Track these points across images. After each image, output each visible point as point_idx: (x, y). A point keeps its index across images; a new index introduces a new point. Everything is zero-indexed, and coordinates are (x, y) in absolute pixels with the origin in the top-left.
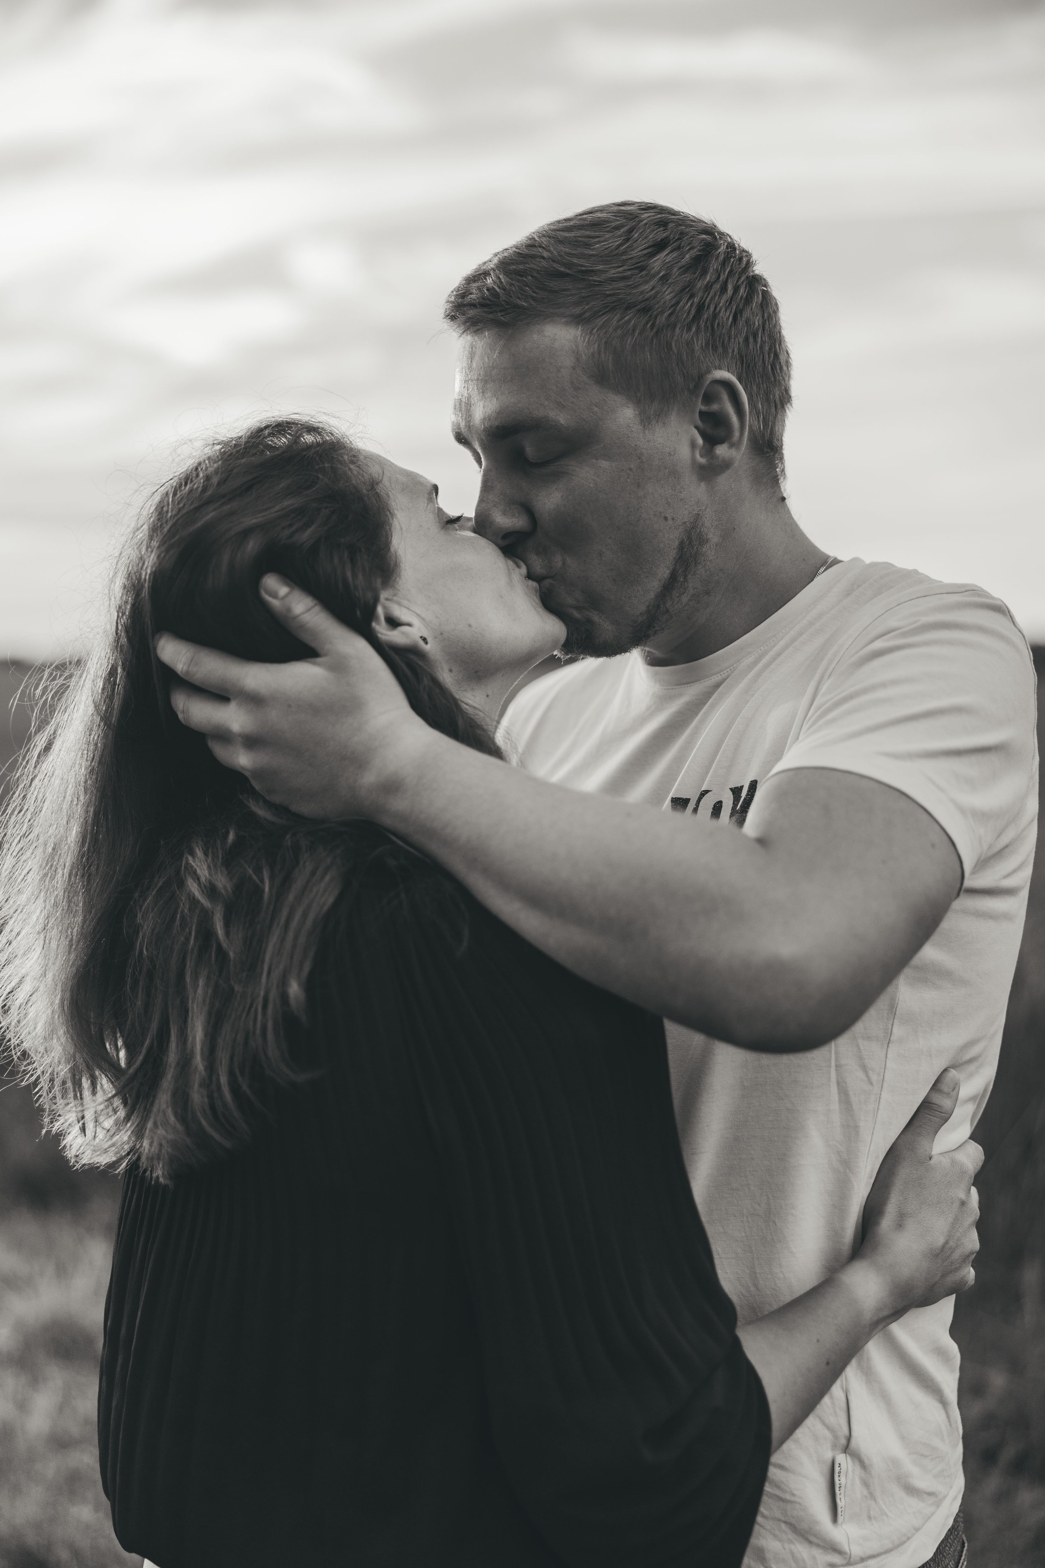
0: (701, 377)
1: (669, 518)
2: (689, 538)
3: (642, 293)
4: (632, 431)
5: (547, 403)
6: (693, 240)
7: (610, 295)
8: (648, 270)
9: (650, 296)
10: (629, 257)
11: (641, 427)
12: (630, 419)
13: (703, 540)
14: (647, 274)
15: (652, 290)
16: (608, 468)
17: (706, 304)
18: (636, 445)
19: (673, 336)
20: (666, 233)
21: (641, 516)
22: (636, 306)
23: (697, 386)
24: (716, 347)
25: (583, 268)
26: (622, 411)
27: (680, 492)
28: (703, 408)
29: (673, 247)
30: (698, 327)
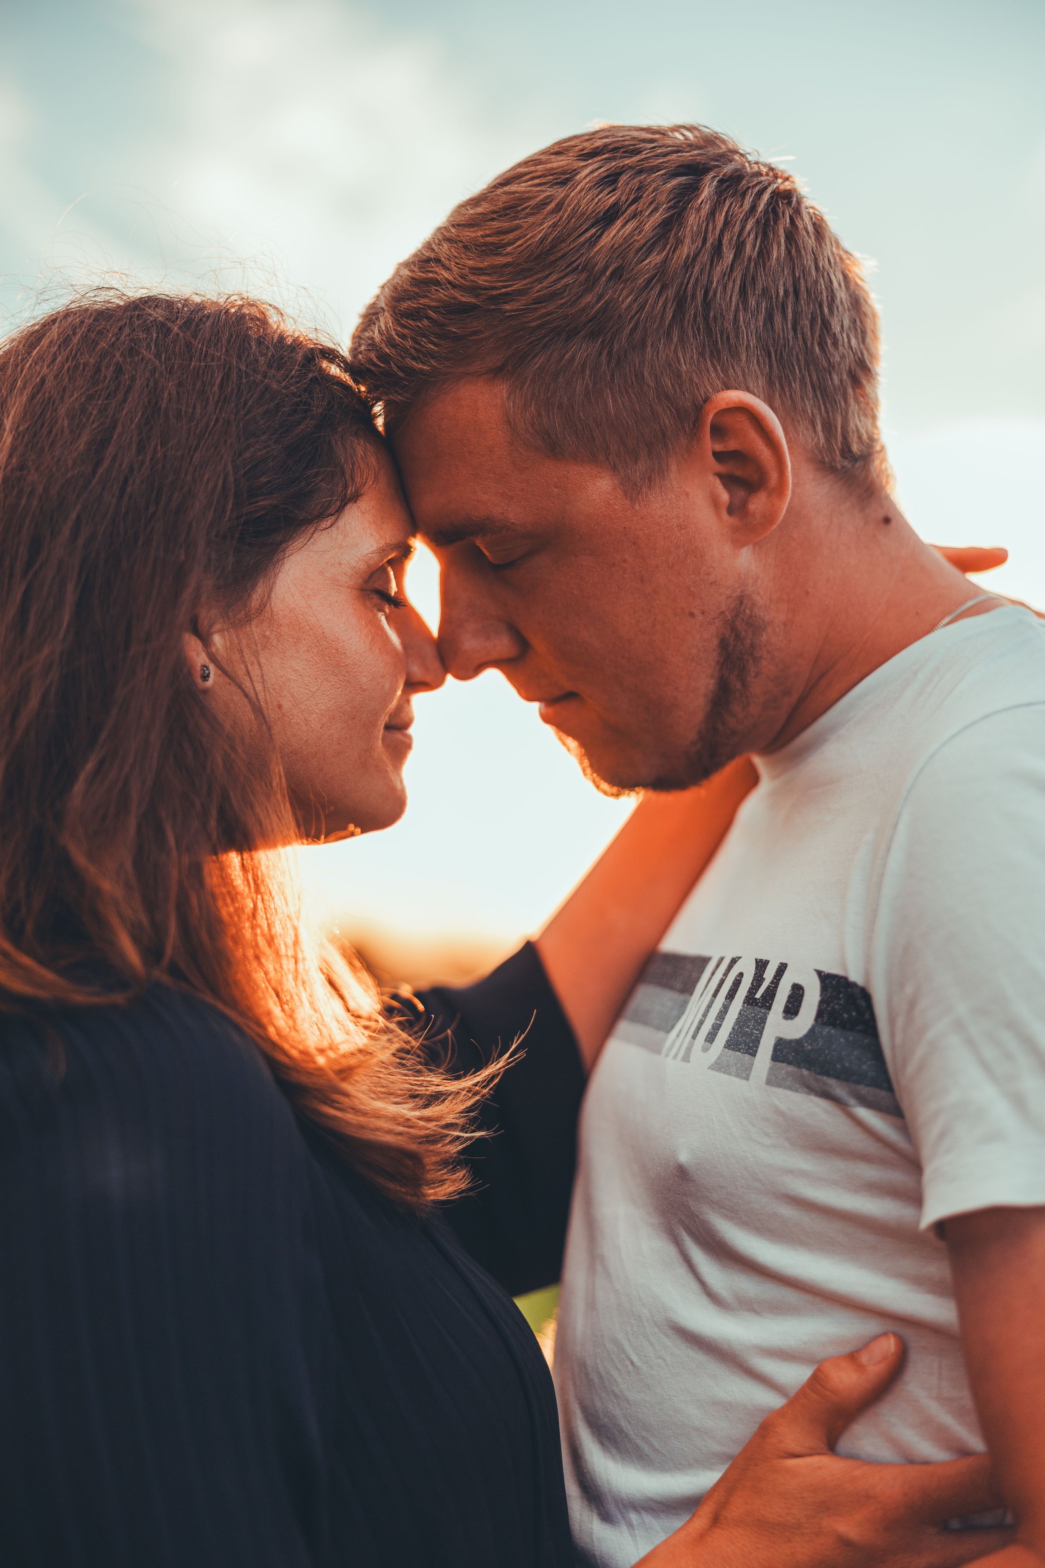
0: (699, 409)
1: (696, 612)
2: (733, 629)
3: (584, 310)
4: (615, 509)
5: (486, 497)
6: (656, 195)
7: (538, 327)
8: (589, 270)
9: (598, 312)
10: (559, 255)
11: (627, 502)
12: (608, 493)
13: (755, 626)
14: (588, 277)
15: (598, 301)
16: (592, 565)
17: (689, 293)
18: (625, 528)
19: (644, 362)
20: (614, 198)
21: (656, 619)
22: (579, 333)
23: (697, 423)
24: (719, 352)
25: (494, 293)
26: (594, 484)
27: (709, 574)
28: (719, 447)
29: (625, 218)
30: (682, 331)
